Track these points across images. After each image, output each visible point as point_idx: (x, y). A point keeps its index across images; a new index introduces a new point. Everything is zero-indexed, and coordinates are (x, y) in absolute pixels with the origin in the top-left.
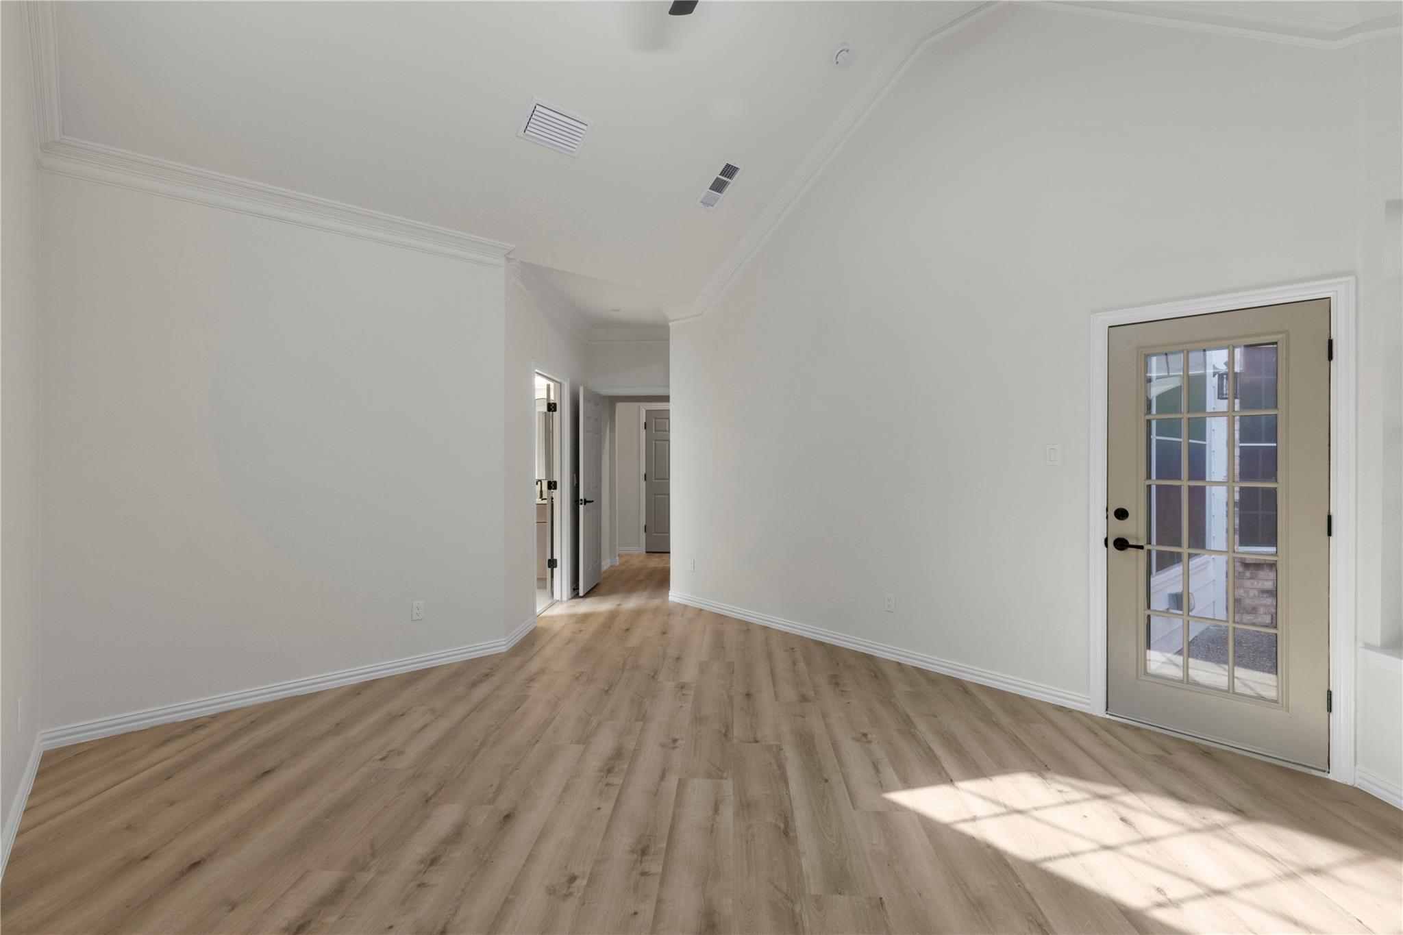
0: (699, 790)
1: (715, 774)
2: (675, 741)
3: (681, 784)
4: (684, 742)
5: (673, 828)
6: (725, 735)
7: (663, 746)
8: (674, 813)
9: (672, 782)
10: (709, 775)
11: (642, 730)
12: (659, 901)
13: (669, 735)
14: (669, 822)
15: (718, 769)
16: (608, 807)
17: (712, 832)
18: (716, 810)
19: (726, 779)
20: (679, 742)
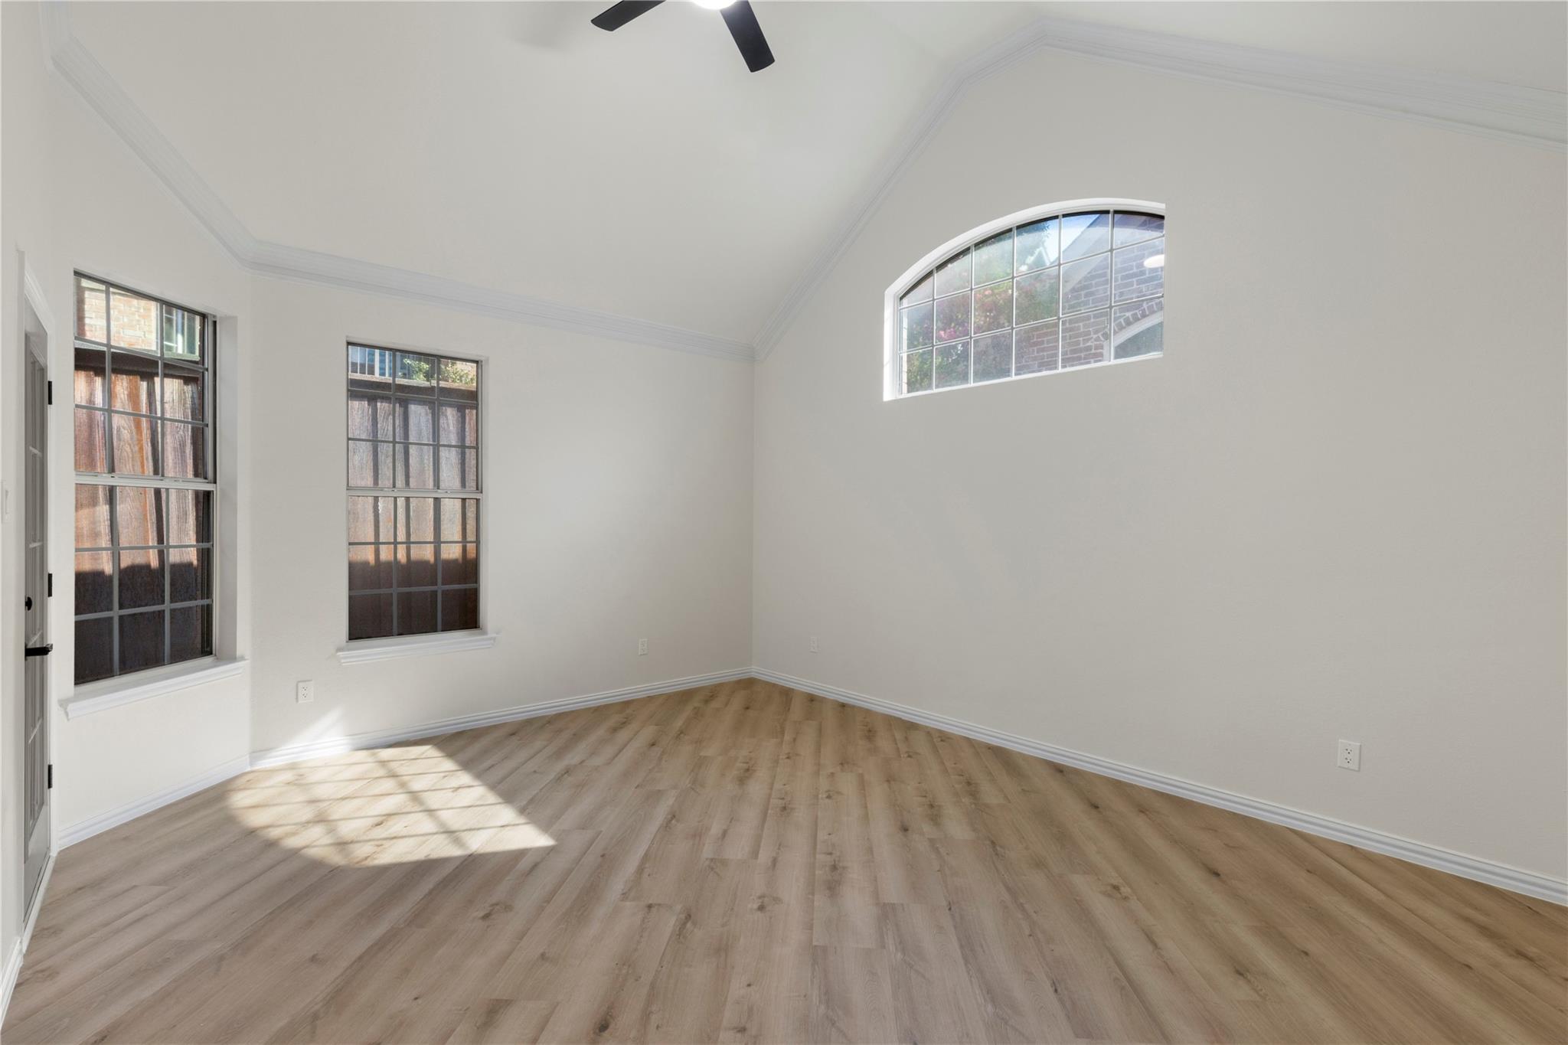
0: (737, 849)
1: (717, 864)
2: (761, 908)
3: (755, 854)
4: (749, 906)
5: (764, 821)
6: (689, 917)
7: (777, 900)
8: (762, 831)
9: (764, 856)
10: (724, 863)
11: (810, 927)
12: (771, 789)
13: (771, 918)
14: (766, 826)
15: (712, 869)
16: (822, 836)
17: (732, 819)
18: (725, 833)
19: (707, 859)
20: (756, 906)
